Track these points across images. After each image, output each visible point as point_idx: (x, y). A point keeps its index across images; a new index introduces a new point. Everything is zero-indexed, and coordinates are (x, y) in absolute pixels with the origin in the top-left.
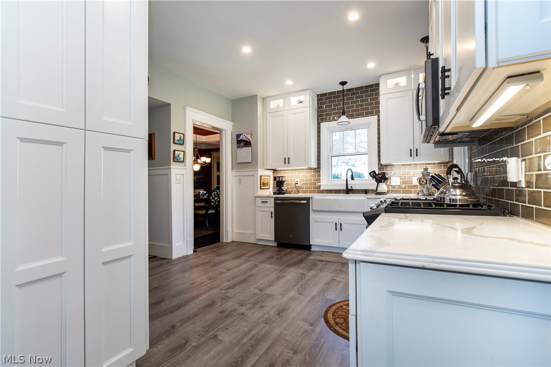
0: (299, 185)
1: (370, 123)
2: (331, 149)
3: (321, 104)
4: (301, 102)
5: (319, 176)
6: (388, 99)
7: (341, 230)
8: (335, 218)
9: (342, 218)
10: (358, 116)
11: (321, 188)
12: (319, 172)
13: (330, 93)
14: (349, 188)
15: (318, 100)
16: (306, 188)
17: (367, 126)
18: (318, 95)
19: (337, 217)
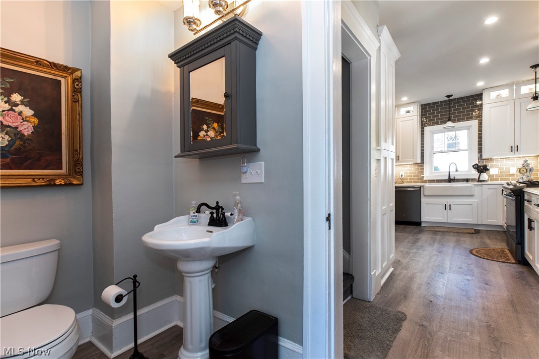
0: (403, 177)
1: (471, 126)
2: (433, 148)
3: (425, 112)
4: (408, 112)
5: (423, 169)
6: (491, 107)
7: (450, 209)
8: (445, 201)
9: (451, 201)
10: (459, 120)
11: (425, 179)
12: (423, 166)
13: (433, 103)
14: (452, 177)
15: (422, 109)
16: (410, 179)
17: (468, 128)
18: (422, 105)
19: (447, 200)
